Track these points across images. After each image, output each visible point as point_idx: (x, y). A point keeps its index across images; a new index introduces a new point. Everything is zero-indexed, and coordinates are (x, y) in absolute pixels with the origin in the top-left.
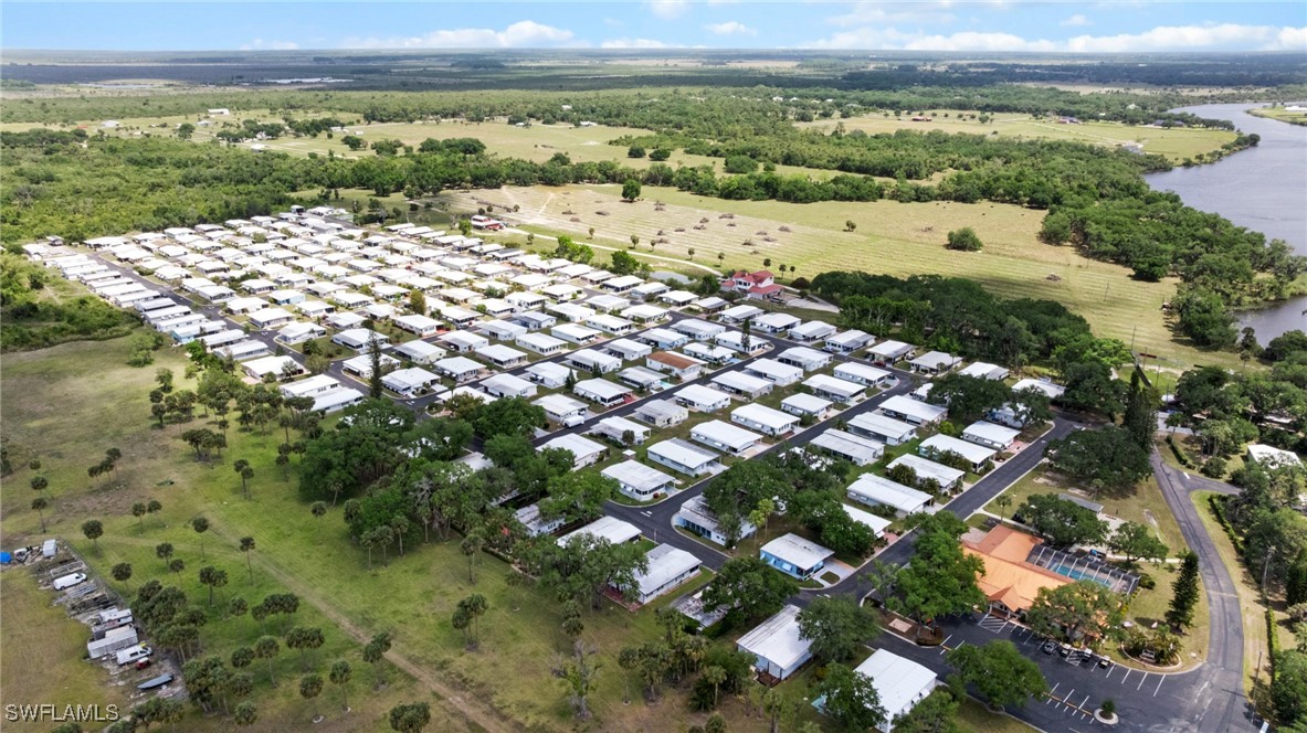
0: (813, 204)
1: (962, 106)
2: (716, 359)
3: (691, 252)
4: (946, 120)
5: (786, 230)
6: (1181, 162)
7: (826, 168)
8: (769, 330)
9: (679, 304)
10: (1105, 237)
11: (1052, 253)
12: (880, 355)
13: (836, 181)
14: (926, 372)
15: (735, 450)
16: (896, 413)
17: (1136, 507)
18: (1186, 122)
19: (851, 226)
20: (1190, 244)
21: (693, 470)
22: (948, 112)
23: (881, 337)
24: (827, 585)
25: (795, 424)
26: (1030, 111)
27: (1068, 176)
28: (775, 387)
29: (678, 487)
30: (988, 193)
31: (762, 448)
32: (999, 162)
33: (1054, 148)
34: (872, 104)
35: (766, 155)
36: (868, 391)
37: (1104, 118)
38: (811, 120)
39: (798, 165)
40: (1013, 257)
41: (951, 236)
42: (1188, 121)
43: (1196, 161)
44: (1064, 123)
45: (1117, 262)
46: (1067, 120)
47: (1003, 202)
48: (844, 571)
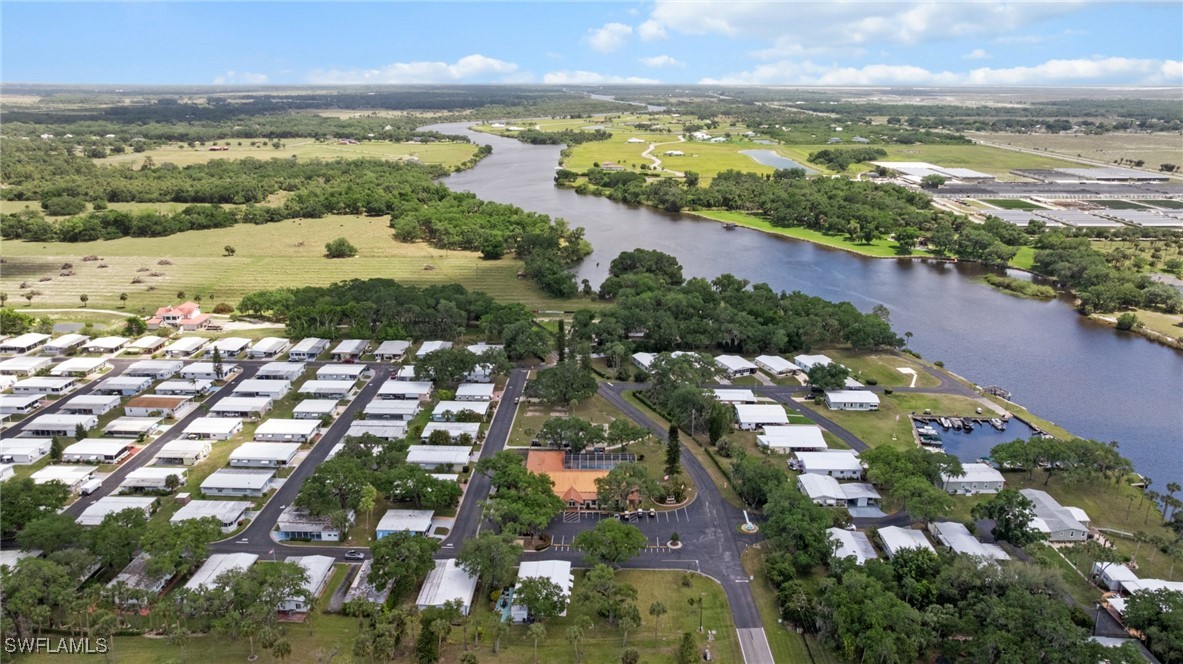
0: (172, 236)
1: (248, 135)
2: (198, 392)
3: (84, 299)
4: (240, 148)
5: (167, 263)
6: (453, 169)
7: (160, 201)
8: (226, 355)
9: (111, 351)
10: (450, 231)
11: (412, 249)
12: (346, 354)
13: (187, 212)
14: (390, 358)
15: (284, 462)
16: (394, 395)
17: (597, 413)
18: (436, 138)
19: (230, 251)
20: (511, 228)
21: (259, 490)
22: (241, 140)
23: (336, 339)
24: (443, 537)
25: (318, 426)
26: (310, 135)
27: (388, 187)
28: (275, 402)
29: (254, 509)
30: (330, 208)
31: (304, 454)
32: (321, 180)
33: (359, 164)
34: (160, 137)
35: (86, 194)
36: (358, 385)
37: (374, 138)
38: (104, 156)
39: (127, 201)
40: (386, 257)
41: (328, 246)
42: (437, 137)
43: (463, 167)
44: (345, 144)
45: (465, 249)
46: (347, 141)
47: (346, 213)
48: (448, 523)
